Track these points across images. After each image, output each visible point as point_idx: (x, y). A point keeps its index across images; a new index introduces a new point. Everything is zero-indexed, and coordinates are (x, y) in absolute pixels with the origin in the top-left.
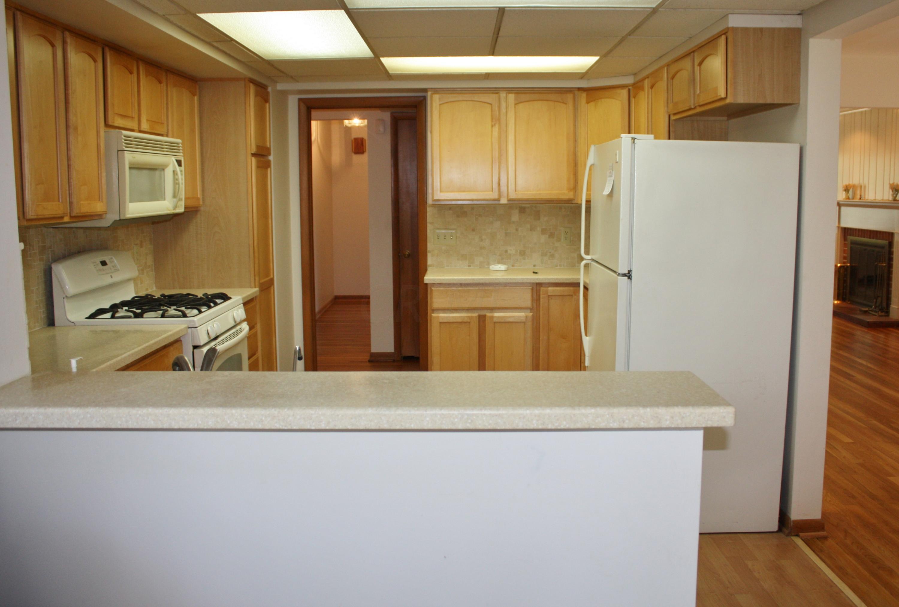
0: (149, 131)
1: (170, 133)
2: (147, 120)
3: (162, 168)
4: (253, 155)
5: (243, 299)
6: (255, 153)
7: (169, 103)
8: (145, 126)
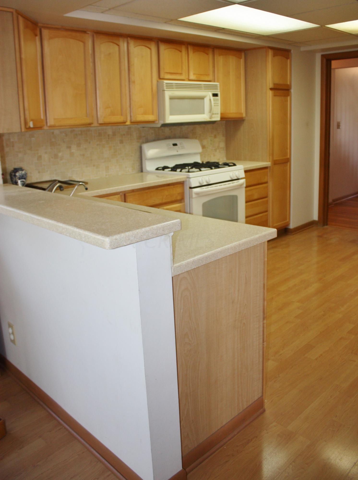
0: (196, 79)
1: (216, 80)
2: (194, 74)
3: (202, 98)
4: (271, 89)
5: (244, 168)
6: (273, 88)
7: (216, 65)
8: (192, 77)
